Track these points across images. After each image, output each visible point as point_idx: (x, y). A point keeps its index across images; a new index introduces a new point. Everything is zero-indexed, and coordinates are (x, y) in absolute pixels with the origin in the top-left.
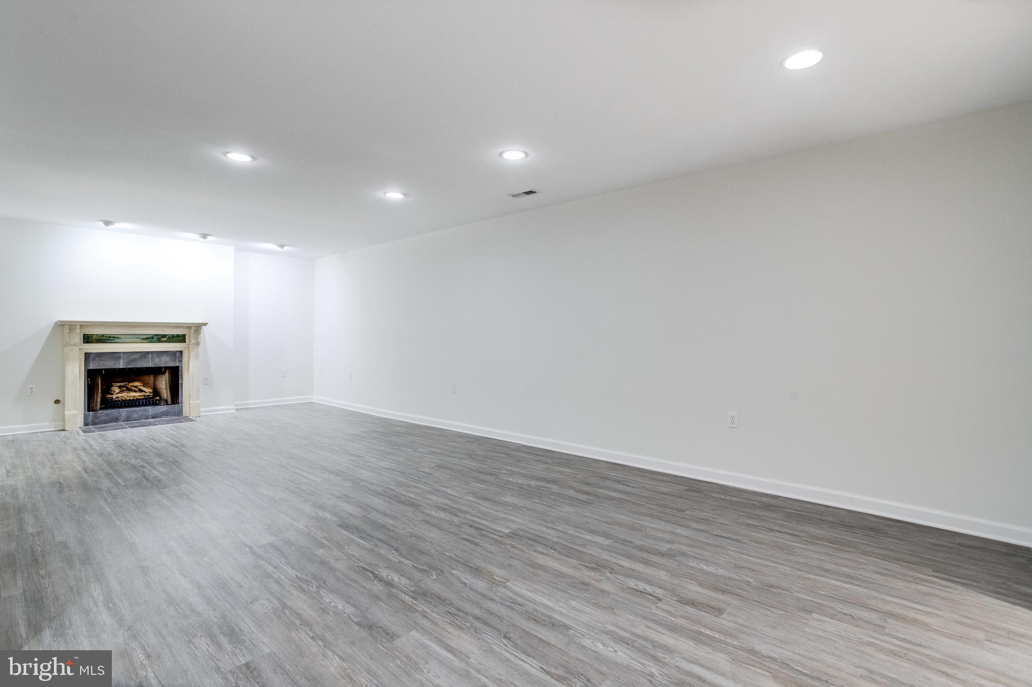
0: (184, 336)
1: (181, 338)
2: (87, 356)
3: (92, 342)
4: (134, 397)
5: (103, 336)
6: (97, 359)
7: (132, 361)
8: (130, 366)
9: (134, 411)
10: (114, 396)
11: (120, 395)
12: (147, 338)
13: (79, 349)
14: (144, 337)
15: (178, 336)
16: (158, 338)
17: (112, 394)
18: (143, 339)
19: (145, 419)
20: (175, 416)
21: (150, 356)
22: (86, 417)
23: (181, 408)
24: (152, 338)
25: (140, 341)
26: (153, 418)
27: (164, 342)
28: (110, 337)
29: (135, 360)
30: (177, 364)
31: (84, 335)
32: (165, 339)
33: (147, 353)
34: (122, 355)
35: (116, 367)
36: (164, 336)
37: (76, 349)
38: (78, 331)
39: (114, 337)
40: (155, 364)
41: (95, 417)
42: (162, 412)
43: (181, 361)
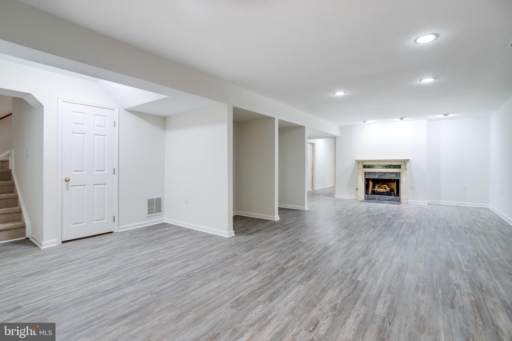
0: (400, 165)
1: (399, 167)
2: (365, 173)
3: (366, 168)
4: (383, 191)
5: (369, 165)
6: (369, 174)
7: (380, 176)
8: (379, 178)
9: (381, 197)
10: (375, 190)
11: (377, 190)
12: (385, 167)
13: (362, 170)
14: (384, 166)
15: (398, 165)
16: (389, 166)
17: (375, 189)
18: (383, 167)
19: (385, 201)
20: (397, 201)
21: (387, 174)
22: (365, 196)
23: (400, 198)
24: (387, 166)
25: (382, 168)
26: (388, 201)
27: (392, 168)
28: (372, 166)
29: (382, 176)
30: (398, 179)
31: (363, 165)
32: (392, 167)
33: (386, 173)
34: (377, 173)
35: (375, 178)
36: (392, 165)
37: (361, 170)
38: (361, 163)
39: (373, 166)
40: (389, 178)
41: (368, 197)
42: (392, 199)
43: (400, 177)
